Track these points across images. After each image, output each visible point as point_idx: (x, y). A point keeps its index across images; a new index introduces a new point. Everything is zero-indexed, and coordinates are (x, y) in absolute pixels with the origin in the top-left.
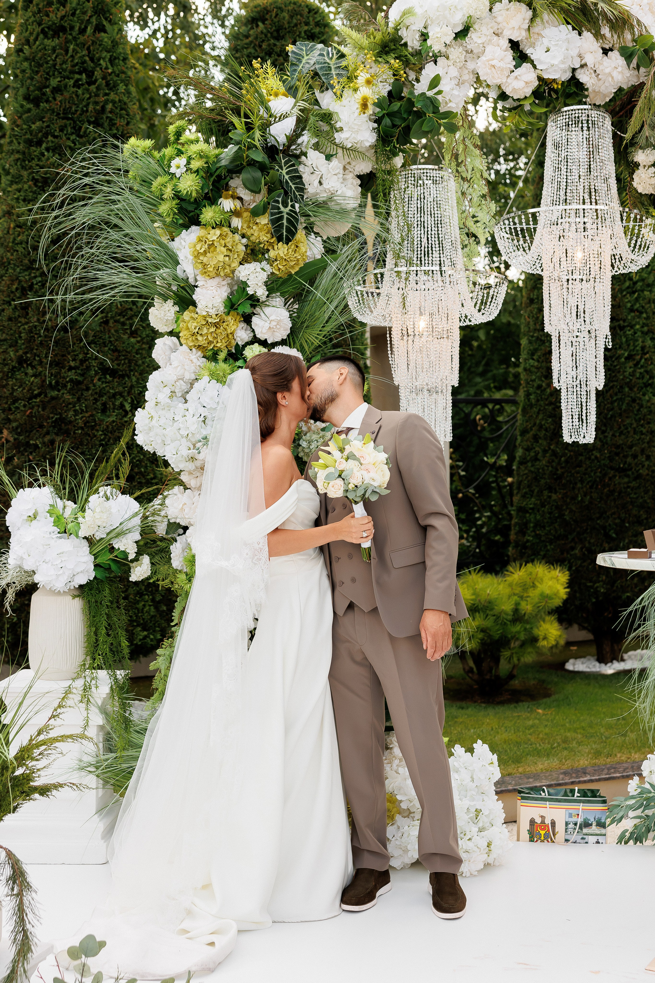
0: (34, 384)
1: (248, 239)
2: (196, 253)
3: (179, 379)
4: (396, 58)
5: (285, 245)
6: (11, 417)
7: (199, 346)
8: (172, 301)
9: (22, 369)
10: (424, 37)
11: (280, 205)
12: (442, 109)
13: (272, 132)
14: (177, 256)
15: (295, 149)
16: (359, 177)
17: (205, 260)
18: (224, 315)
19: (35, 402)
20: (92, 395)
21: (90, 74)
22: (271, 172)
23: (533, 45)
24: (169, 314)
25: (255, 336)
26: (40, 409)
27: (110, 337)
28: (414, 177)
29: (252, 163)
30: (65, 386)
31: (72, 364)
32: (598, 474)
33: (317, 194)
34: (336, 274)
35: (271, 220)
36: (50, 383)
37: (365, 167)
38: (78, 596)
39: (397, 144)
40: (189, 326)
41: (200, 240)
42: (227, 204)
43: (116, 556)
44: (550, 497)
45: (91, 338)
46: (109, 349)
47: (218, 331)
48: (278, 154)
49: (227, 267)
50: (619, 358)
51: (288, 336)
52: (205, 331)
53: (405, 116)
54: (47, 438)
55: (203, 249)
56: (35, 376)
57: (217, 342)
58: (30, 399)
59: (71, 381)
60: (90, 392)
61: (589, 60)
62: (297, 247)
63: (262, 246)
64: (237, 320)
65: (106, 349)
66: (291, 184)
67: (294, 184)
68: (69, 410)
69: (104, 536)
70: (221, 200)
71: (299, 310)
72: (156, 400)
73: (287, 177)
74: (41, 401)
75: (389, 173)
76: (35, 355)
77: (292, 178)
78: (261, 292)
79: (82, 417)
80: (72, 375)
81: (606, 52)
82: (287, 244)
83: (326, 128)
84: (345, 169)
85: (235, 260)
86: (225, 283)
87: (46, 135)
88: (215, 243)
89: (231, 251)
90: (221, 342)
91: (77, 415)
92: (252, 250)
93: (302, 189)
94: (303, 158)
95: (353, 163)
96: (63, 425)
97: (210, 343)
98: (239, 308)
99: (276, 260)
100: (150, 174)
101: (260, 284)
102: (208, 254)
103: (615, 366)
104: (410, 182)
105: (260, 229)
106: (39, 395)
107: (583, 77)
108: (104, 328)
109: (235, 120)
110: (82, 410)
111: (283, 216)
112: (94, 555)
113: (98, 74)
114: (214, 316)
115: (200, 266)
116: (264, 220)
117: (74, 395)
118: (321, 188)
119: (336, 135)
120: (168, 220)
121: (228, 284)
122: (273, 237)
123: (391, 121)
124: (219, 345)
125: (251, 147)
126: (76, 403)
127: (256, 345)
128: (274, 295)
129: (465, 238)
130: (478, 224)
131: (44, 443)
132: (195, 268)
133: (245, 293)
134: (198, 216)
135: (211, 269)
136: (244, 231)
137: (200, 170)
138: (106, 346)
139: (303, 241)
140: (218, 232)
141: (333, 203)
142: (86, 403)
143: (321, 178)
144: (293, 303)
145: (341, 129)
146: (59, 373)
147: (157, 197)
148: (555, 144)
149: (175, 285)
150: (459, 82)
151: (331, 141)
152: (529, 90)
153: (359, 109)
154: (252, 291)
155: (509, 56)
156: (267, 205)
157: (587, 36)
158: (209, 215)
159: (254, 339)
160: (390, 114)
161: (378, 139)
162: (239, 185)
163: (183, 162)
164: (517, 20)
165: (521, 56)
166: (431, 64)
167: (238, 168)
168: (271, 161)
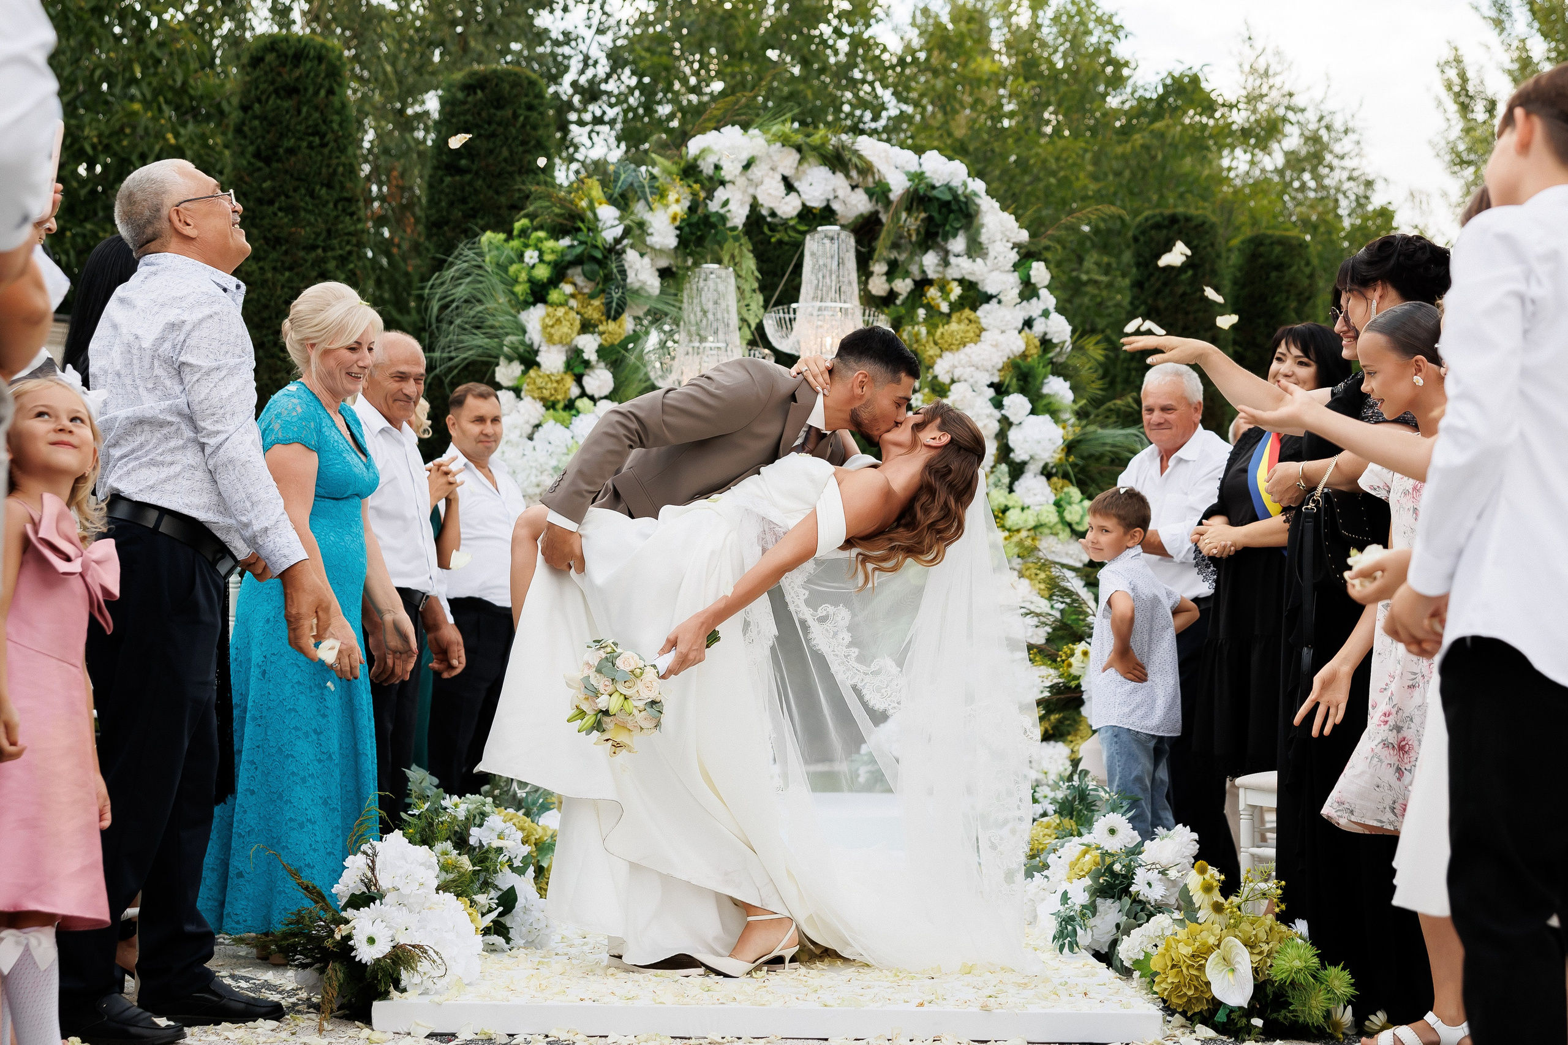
1: (583, 316)
2: (544, 325)
3: (524, 424)
4: (696, 182)
5: (613, 322)
7: (541, 397)
8: (518, 361)
10: (717, 167)
11: (613, 292)
12: (729, 224)
13: (604, 236)
14: (525, 325)
15: (619, 248)
16: (660, 270)
17: (553, 331)
18: (563, 374)
23: (799, 179)
24: (514, 372)
25: (584, 391)
29: (593, 259)
33: (635, 283)
35: (603, 302)
37: (663, 263)
39: (692, 247)
40: (536, 382)
41: (548, 315)
42: (568, 289)
47: (558, 386)
48: (609, 253)
49: (569, 337)
51: (611, 392)
52: (548, 386)
53: (702, 226)
55: (550, 322)
57: (557, 395)
61: (841, 193)
62: (620, 324)
63: (594, 322)
64: (572, 377)
66: (618, 275)
67: (620, 275)
70: (562, 285)
71: (619, 372)
73: (616, 270)
77: (619, 271)
78: (593, 358)
81: (853, 188)
83: (642, 233)
84: (651, 263)
85: (573, 331)
86: (565, 349)
87: (278, 195)
88: (561, 319)
89: (571, 324)
90: (561, 395)
92: (586, 324)
93: (624, 280)
94: (626, 254)
95: (659, 261)
97: (551, 395)
98: (574, 369)
99: (605, 333)
101: (592, 351)
102: (554, 327)
105: (593, 309)
107: (836, 206)
111: (613, 300)
114: (555, 375)
115: (546, 335)
118: (637, 279)
119: (648, 238)
120: (521, 298)
121: (568, 350)
122: (603, 316)
123: (690, 230)
124: (559, 397)
125: (593, 246)
127: (585, 399)
128: (602, 360)
132: (541, 336)
133: (580, 357)
134: (545, 296)
135: (555, 339)
136: (580, 310)
137: (550, 262)
140: (560, 309)
141: (642, 290)
143: (636, 270)
144: (614, 368)
145: (652, 234)
147: (513, 280)
148: (813, 254)
149: (521, 349)
150: (742, 204)
151: (644, 242)
152: (795, 213)
153: (669, 220)
154: (586, 356)
155: (782, 187)
156: (603, 291)
157: (840, 176)
158: (554, 296)
159: (583, 394)
160: (689, 225)
161: (679, 243)
162: (576, 274)
163: (536, 254)
164: (788, 161)
165: (789, 186)
166: (721, 188)
167: (578, 261)
168: (605, 257)
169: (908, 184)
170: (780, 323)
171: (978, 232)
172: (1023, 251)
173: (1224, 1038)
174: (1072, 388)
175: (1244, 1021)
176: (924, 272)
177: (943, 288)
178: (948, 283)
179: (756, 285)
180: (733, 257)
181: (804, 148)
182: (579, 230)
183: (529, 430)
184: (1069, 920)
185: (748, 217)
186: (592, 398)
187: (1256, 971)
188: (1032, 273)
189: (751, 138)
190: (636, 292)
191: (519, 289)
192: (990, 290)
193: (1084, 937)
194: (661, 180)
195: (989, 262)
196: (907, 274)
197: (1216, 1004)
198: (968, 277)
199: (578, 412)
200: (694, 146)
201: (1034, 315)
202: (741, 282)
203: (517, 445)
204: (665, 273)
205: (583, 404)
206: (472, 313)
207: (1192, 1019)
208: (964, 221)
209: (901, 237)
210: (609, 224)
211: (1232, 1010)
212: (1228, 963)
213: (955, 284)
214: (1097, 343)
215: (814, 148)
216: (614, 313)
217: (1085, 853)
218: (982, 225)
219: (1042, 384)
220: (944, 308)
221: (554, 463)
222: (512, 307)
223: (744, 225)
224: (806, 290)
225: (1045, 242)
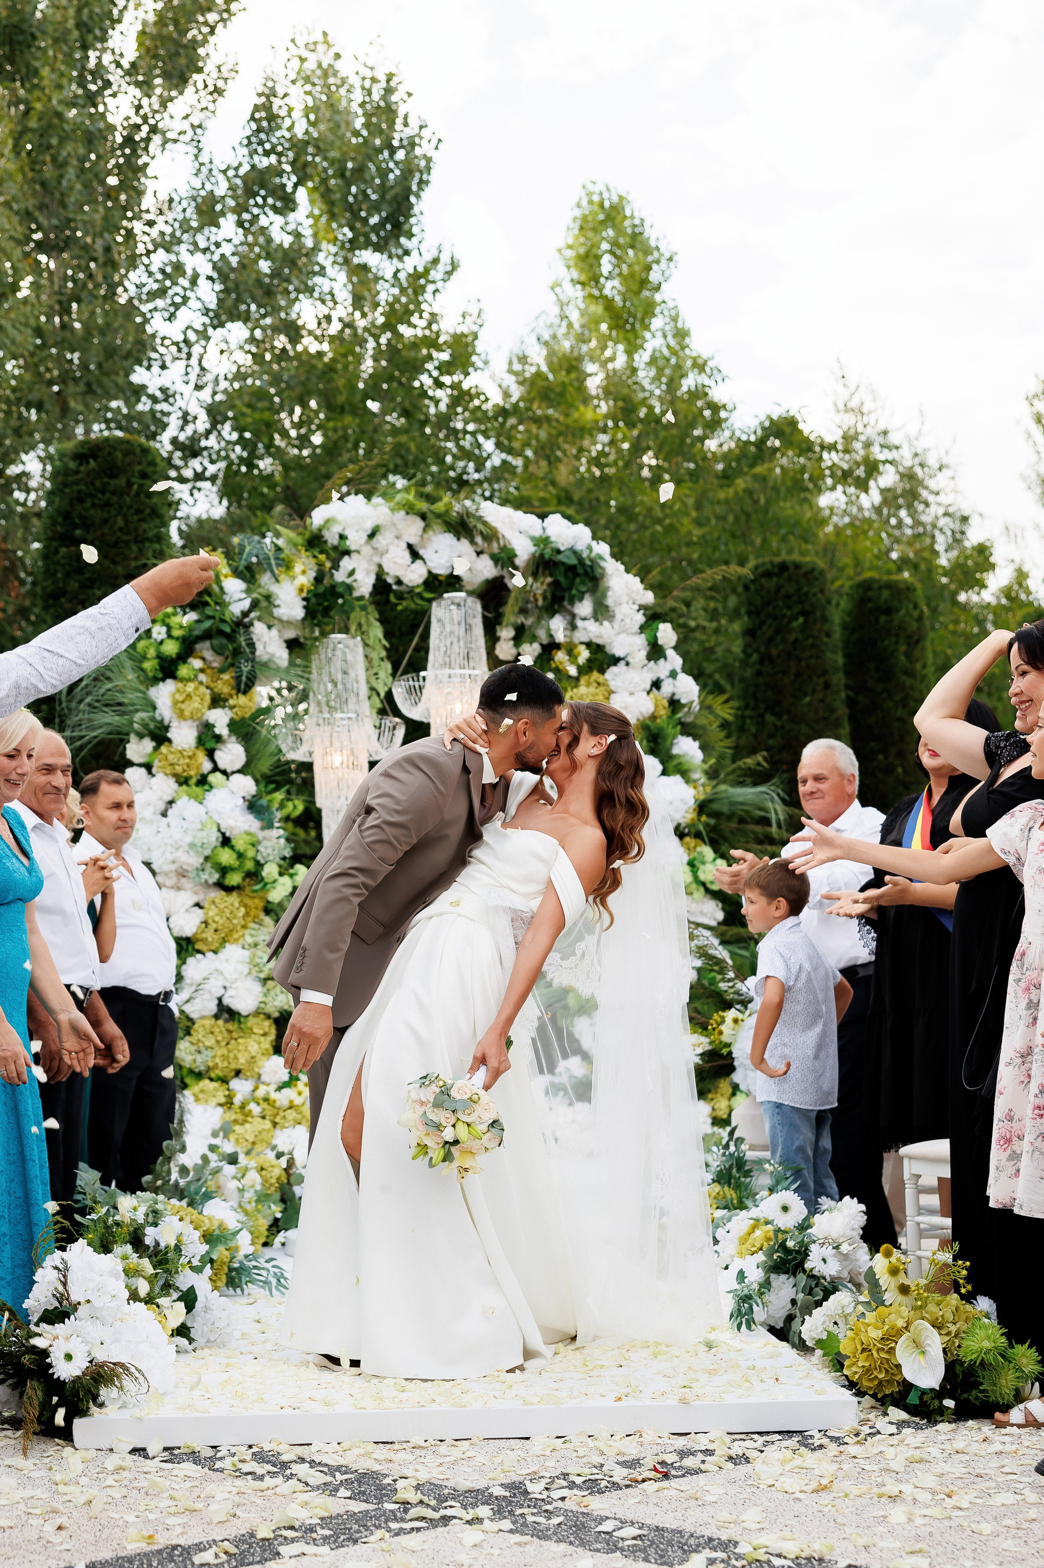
1: (213, 690)
2: (174, 701)
3: (156, 801)
4: (321, 552)
5: (243, 696)
7: (174, 774)
8: (149, 738)
10: (342, 537)
11: (242, 666)
12: (356, 594)
13: (231, 610)
14: (155, 702)
15: (247, 621)
16: (288, 641)
17: (183, 706)
18: (194, 750)
22: (237, 640)
23: (424, 547)
24: (144, 749)
25: (216, 766)
28: (332, 644)
29: (221, 633)
35: (232, 676)
37: (291, 634)
39: (319, 618)
42: (197, 663)
47: (190, 762)
49: (199, 712)
51: (243, 766)
52: (180, 762)
53: (328, 597)
55: (180, 698)
57: (189, 771)
62: (252, 697)
63: (224, 696)
64: (204, 753)
66: (247, 649)
67: (249, 649)
70: (191, 660)
71: (251, 748)
73: (244, 643)
77: (247, 644)
78: (224, 732)
81: (479, 553)
82: (245, 695)
84: (279, 635)
85: (204, 707)
86: (196, 724)
89: (201, 699)
90: (193, 771)
92: (216, 699)
93: (253, 653)
94: (252, 628)
95: (285, 631)
97: (183, 772)
98: (206, 744)
99: (235, 707)
101: (223, 726)
102: (184, 703)
105: (223, 683)
107: (460, 573)
109: (208, 599)
111: (243, 674)
114: (187, 751)
115: (176, 711)
118: (265, 651)
119: (275, 611)
120: (150, 674)
121: (199, 725)
122: (233, 690)
123: (317, 600)
124: (192, 773)
127: (218, 774)
128: (232, 734)
132: (172, 712)
133: (211, 732)
134: (175, 671)
135: (185, 714)
136: (210, 685)
137: (178, 637)
140: (190, 684)
141: (272, 662)
143: (265, 643)
144: (246, 742)
145: (279, 606)
147: (141, 656)
148: (439, 620)
149: (152, 725)
150: (368, 572)
151: (271, 614)
152: (420, 581)
153: (296, 592)
154: (217, 731)
155: (407, 555)
156: (232, 665)
157: (465, 542)
158: (183, 671)
159: (216, 769)
160: (316, 595)
161: (307, 614)
162: (205, 649)
163: (164, 629)
164: (413, 528)
165: (415, 555)
166: (346, 558)
167: (207, 635)
168: (233, 631)
169: (533, 549)
170: (410, 691)
171: (604, 596)
172: (650, 612)
173: (917, 1419)
174: (702, 748)
175: (936, 1402)
176: (551, 636)
177: (571, 652)
178: (576, 646)
179: (384, 654)
180: (360, 625)
181: (429, 515)
182: (206, 604)
183: (162, 806)
184: (746, 1299)
185: (374, 586)
186: (224, 773)
187: (945, 1351)
188: (659, 635)
189: (376, 506)
190: (265, 665)
191: (148, 665)
192: (618, 652)
193: (759, 1314)
194: (287, 551)
195: (616, 625)
196: (534, 638)
197: (908, 1387)
198: (595, 640)
199: (211, 787)
200: (318, 516)
201: (662, 677)
202: (369, 650)
203: (151, 822)
204: (293, 645)
205: (216, 778)
206: (102, 691)
207: (883, 1401)
208: (590, 584)
209: (527, 602)
210: (236, 597)
211: (924, 1392)
212: (918, 1346)
213: (583, 647)
214: (726, 701)
215: (439, 516)
216: (245, 686)
217: (754, 1228)
218: (608, 588)
219: (672, 744)
220: (573, 671)
221: (189, 839)
222: (141, 683)
223: (371, 594)
224: (433, 658)
225: (671, 603)
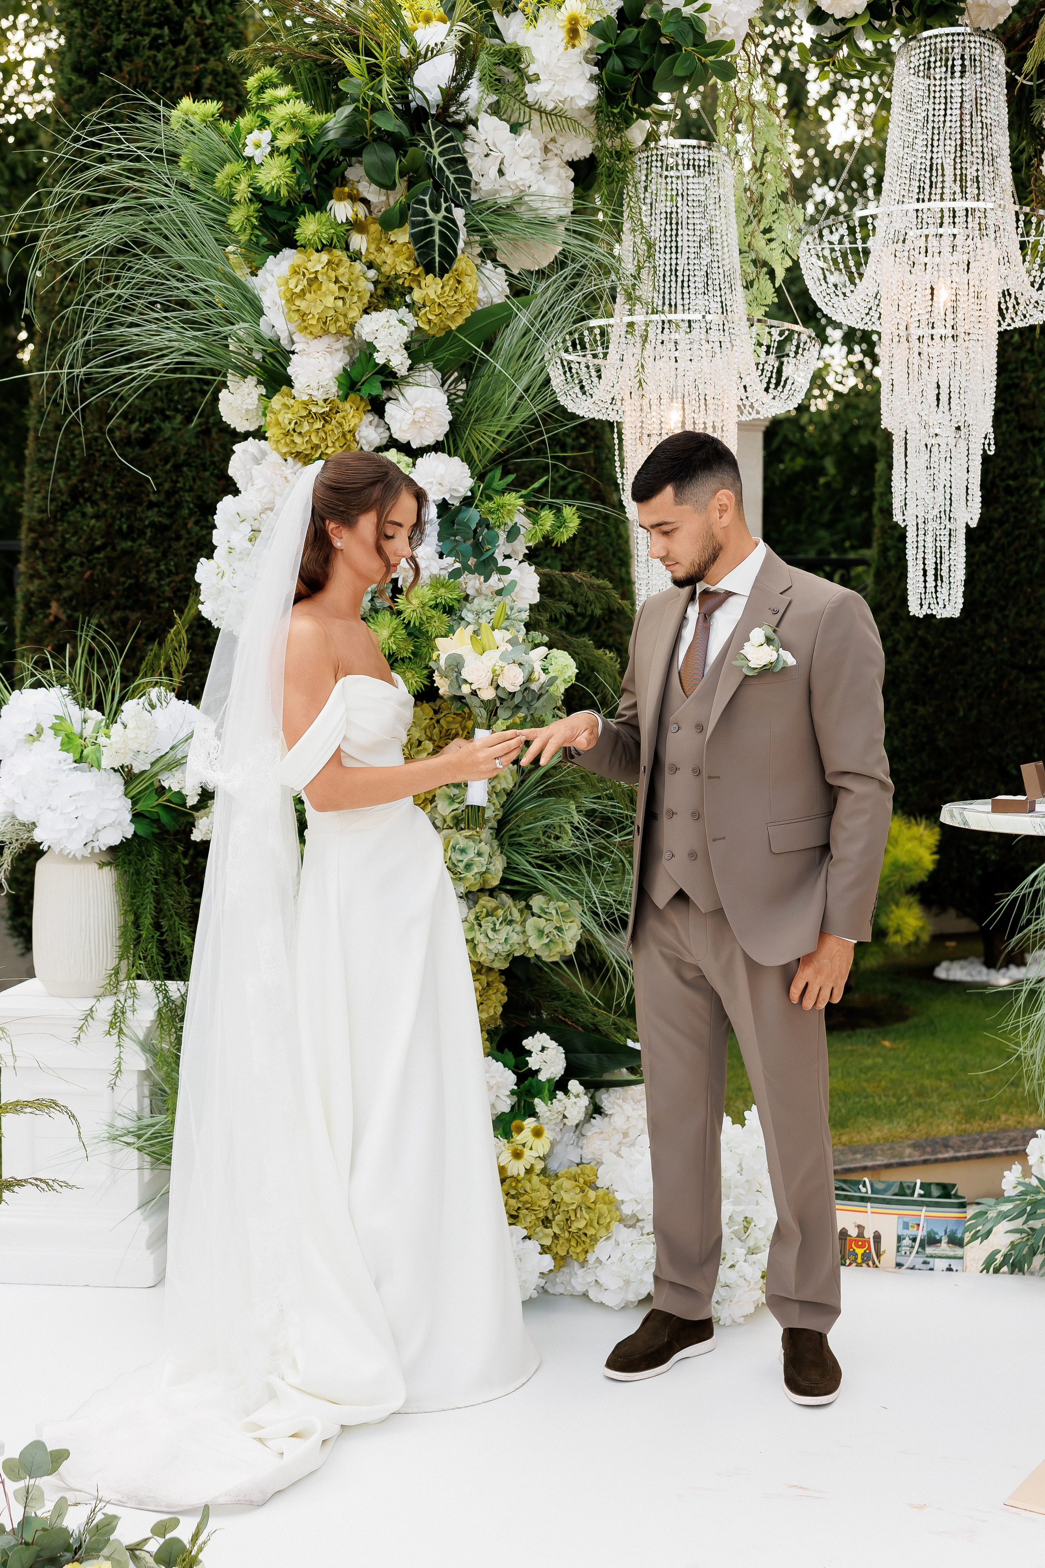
0: (96, 530)
1: (378, 270)
2: (288, 295)
3: (267, 509)
5: (438, 279)
6: (62, 582)
7: (298, 454)
8: (255, 378)
9: (78, 507)
11: (428, 209)
12: (710, 39)
13: (417, 83)
14: (260, 300)
15: (455, 113)
16: (571, 164)
17: (302, 304)
18: (338, 401)
19: (98, 559)
20: (185, 547)
21: (176, 27)
22: (411, 150)
24: (249, 401)
25: (391, 436)
26: (105, 570)
27: (212, 456)
28: (662, 161)
29: (384, 137)
30: (142, 534)
31: (153, 498)
32: (992, 676)
33: (496, 192)
34: (528, 331)
35: (412, 235)
36: (120, 528)
38: (109, 864)
39: (634, 103)
40: (280, 420)
41: (296, 272)
42: (342, 210)
43: (168, 801)
44: (914, 711)
45: (182, 457)
46: (212, 474)
47: (328, 427)
48: (426, 122)
49: (341, 318)
50: (1031, 489)
51: (446, 435)
52: (306, 427)
53: (645, 51)
54: (117, 616)
55: (300, 287)
56: (97, 517)
57: (327, 447)
58: (90, 553)
59: (152, 525)
60: (182, 542)
62: (459, 282)
63: (400, 281)
64: (361, 409)
65: (207, 474)
66: (447, 173)
67: (452, 173)
68: (148, 572)
69: (148, 767)
70: (332, 202)
71: (468, 393)
72: (228, 545)
73: (440, 160)
74: (106, 557)
75: (619, 155)
76: (96, 484)
77: (449, 163)
78: (400, 362)
79: (171, 582)
80: (153, 515)
82: (441, 277)
83: (512, 77)
84: (546, 150)
85: (353, 306)
86: (339, 345)
88: (320, 277)
89: (346, 289)
90: (334, 446)
91: (163, 579)
92: (387, 290)
94: (471, 128)
95: (560, 140)
96: (141, 595)
97: (316, 447)
98: (363, 388)
99: (424, 306)
100: (213, 161)
101: (396, 347)
102: (308, 296)
103: (1024, 503)
104: (654, 169)
105: (397, 252)
106: (103, 547)
108: (203, 442)
109: (350, 60)
110: (170, 572)
111: (433, 228)
112: (131, 798)
113: (188, 26)
114: (321, 403)
115: (296, 316)
116: (402, 236)
117: (156, 547)
118: (502, 181)
119: (528, 88)
120: (247, 240)
121: (346, 348)
122: (418, 267)
123: (623, 61)
125: (378, 107)
126: (160, 560)
127: (393, 451)
128: (422, 365)
129: (751, 269)
130: (773, 245)
131: (111, 623)
132: (289, 320)
133: (371, 363)
134: (294, 229)
135: (314, 322)
136: (372, 257)
137: (292, 149)
138: (205, 470)
139: (469, 272)
140: (325, 257)
141: (523, 208)
142: (176, 560)
143: (502, 163)
144: (456, 381)
145: (537, 78)
146: (134, 512)
147: (225, 200)
151: (522, 100)
154: (384, 360)
156: (406, 208)
158: (310, 229)
159: (390, 441)
161: (601, 94)
162: (357, 177)
163: (266, 136)
167: (358, 145)
186: (407, 449)
204: (583, 171)
216: (437, 258)
